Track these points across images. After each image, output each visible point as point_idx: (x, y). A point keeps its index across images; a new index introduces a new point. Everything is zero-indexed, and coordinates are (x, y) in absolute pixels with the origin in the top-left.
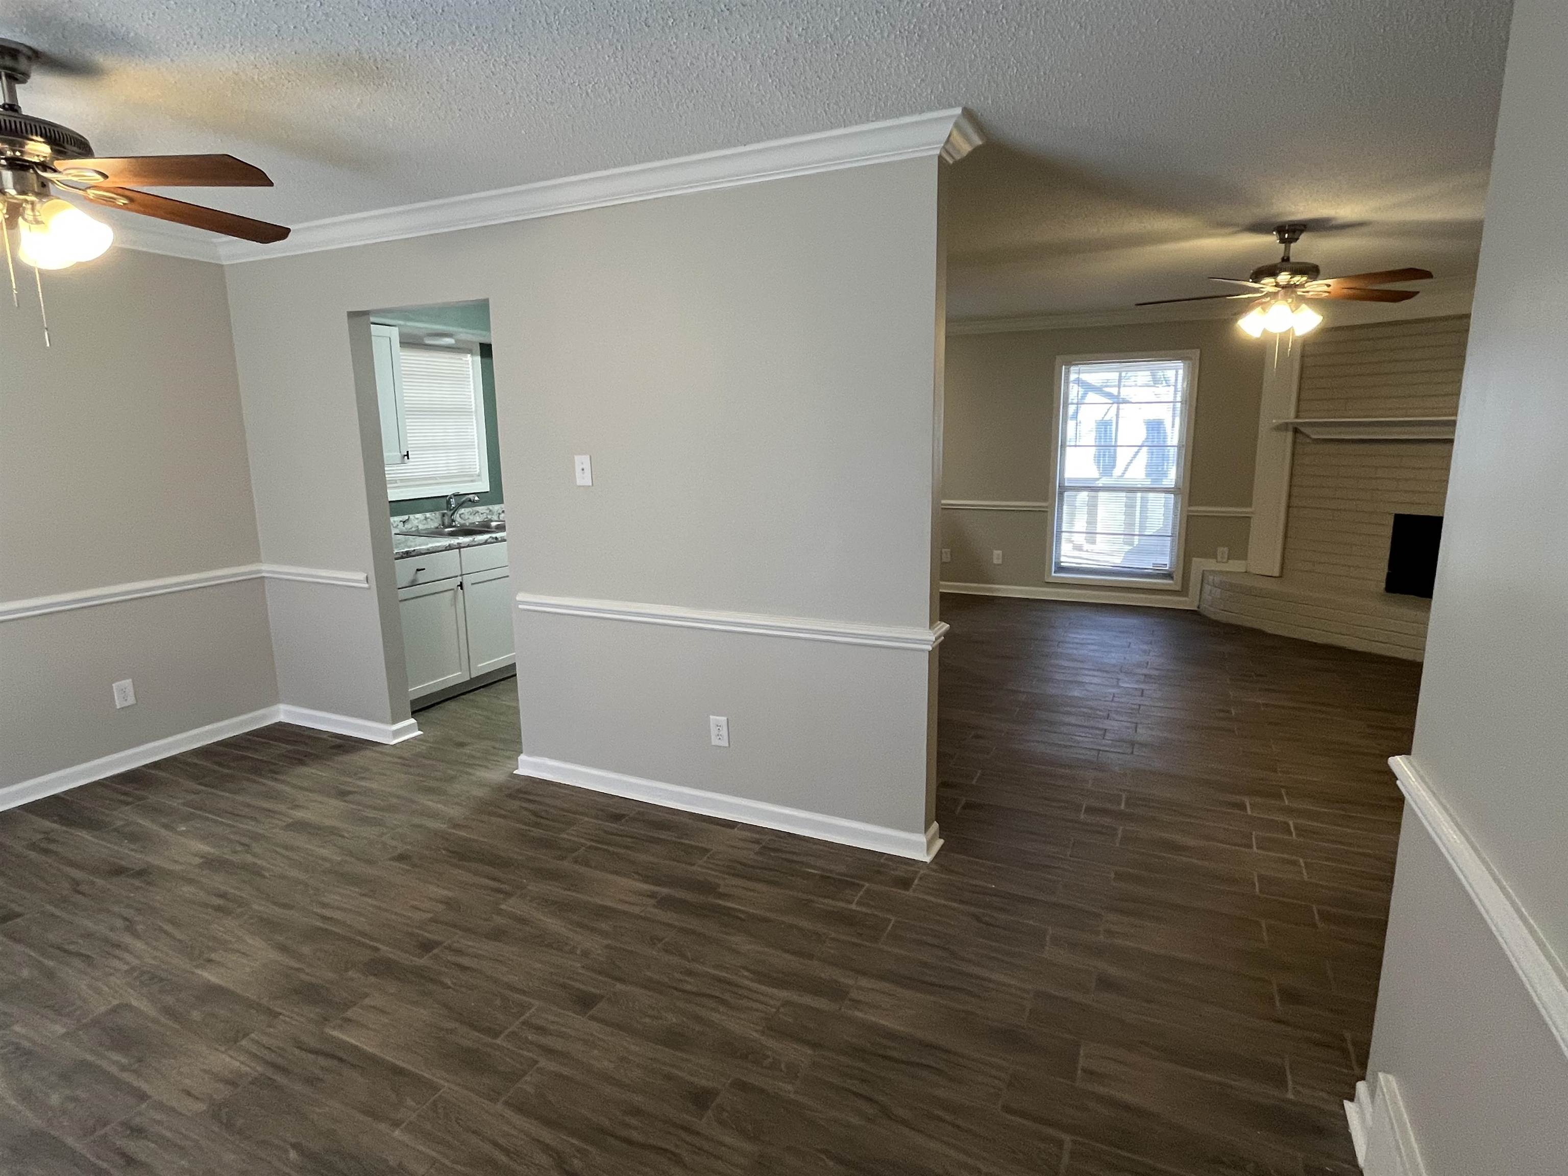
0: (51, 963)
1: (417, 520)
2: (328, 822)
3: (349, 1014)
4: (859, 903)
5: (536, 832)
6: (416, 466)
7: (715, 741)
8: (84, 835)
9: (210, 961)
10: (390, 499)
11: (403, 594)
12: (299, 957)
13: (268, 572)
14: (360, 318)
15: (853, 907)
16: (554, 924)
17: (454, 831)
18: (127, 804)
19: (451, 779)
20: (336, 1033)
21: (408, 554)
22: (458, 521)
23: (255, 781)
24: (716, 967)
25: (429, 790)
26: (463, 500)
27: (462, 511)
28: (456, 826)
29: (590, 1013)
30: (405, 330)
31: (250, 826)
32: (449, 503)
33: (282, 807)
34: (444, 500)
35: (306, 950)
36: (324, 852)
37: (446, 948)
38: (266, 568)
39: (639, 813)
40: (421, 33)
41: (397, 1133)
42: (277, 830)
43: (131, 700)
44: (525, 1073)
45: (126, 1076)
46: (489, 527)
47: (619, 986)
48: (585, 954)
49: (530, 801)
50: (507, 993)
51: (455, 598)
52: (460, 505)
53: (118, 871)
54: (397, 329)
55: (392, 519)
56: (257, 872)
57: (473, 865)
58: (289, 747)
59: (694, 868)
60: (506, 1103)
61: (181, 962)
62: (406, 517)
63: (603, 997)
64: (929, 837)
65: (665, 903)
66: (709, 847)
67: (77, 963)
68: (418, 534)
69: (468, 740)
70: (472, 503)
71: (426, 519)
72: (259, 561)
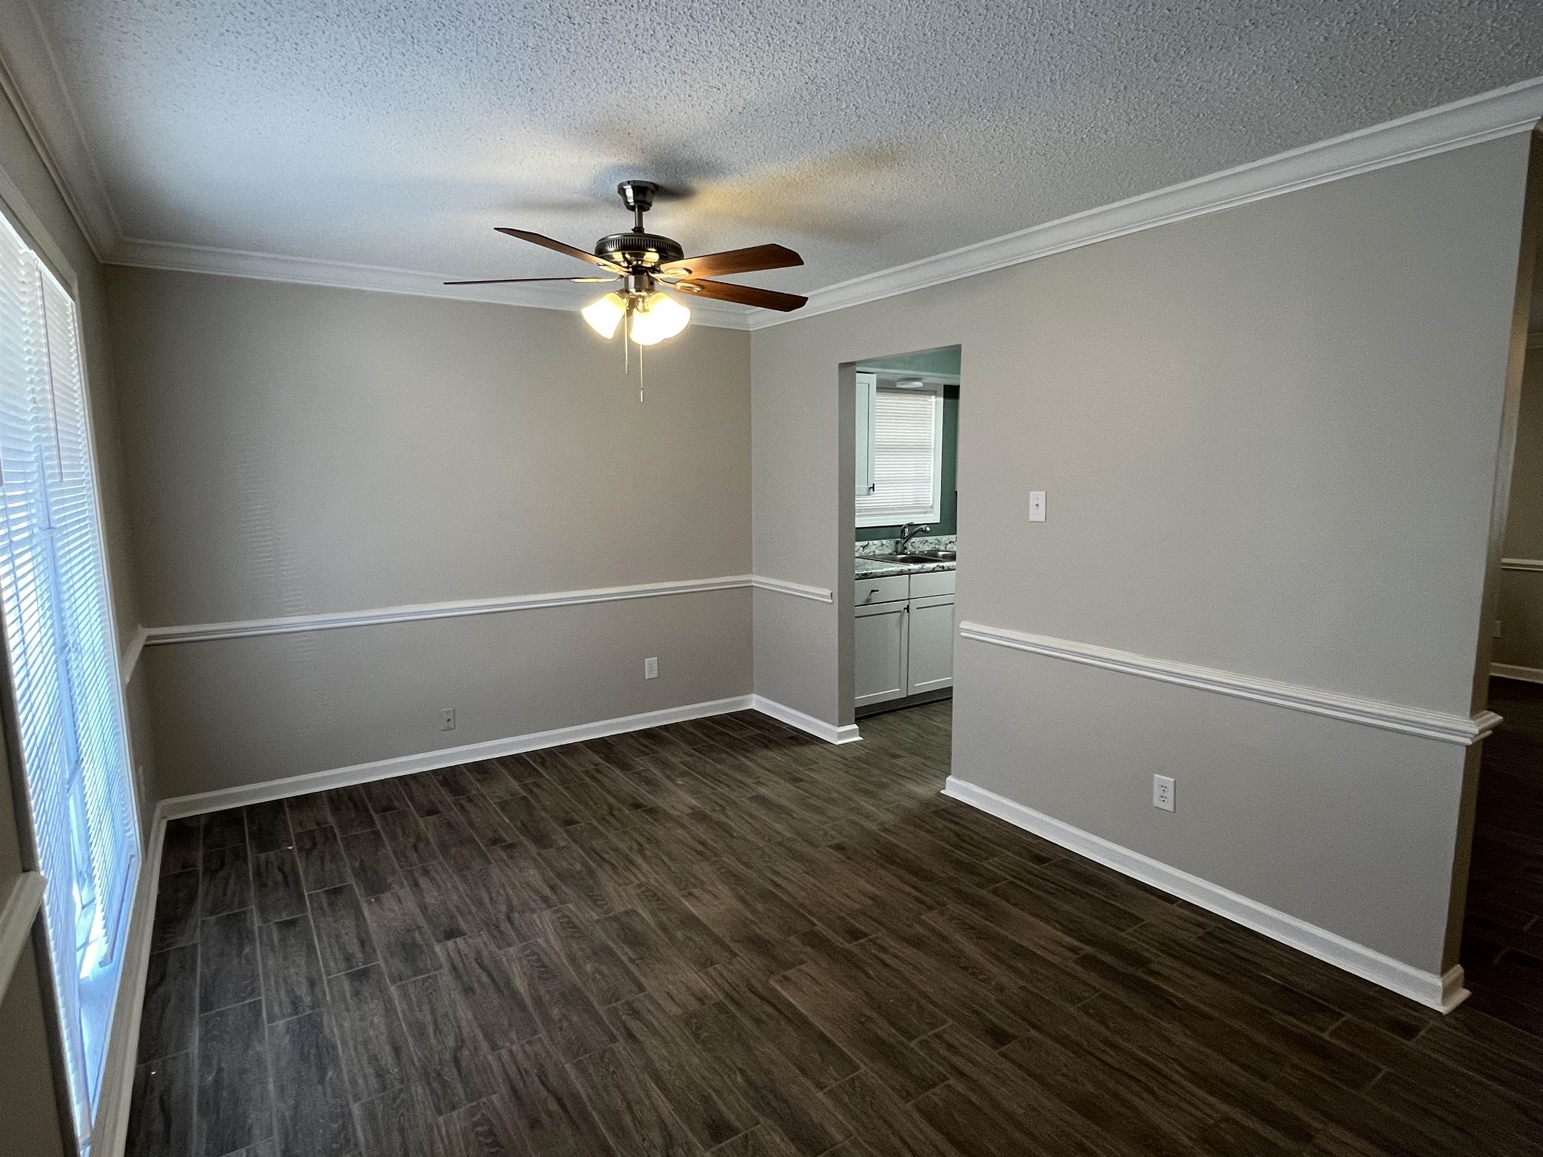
0: (594, 865)
1: (875, 546)
2: (783, 802)
3: (789, 973)
4: (1332, 1034)
5: (960, 855)
6: (878, 498)
7: (1157, 802)
8: (618, 772)
9: (690, 894)
10: (857, 526)
11: (860, 611)
12: (755, 912)
13: (756, 582)
14: (848, 368)
15: (1325, 1036)
16: (970, 949)
17: (882, 834)
18: (647, 754)
19: (883, 786)
20: (778, 987)
21: (866, 576)
22: (910, 548)
23: (731, 755)
24: (1141, 1048)
25: (866, 793)
26: (916, 530)
27: (913, 539)
28: (886, 830)
29: (1003, 1049)
30: (883, 377)
31: (724, 790)
32: (903, 531)
33: (749, 781)
34: (900, 529)
35: (760, 907)
36: (777, 826)
37: (870, 940)
38: (757, 580)
39: (1064, 860)
40: (934, 114)
41: (820, 1094)
42: (744, 799)
43: (655, 675)
44: (935, 1085)
45: (632, 967)
46: (936, 556)
47: (1033, 1033)
48: (1000, 988)
49: (956, 823)
50: (924, 1002)
51: (901, 618)
52: (912, 535)
53: (637, 806)
54: (875, 375)
55: (857, 543)
56: (726, 829)
57: (901, 872)
58: (758, 732)
59: (1122, 934)
60: (917, 1107)
61: (672, 890)
62: (866, 543)
63: (1015, 1038)
64: (1448, 981)
65: (1087, 961)
66: (1141, 916)
67: (607, 867)
68: (874, 558)
69: (903, 753)
70: (924, 533)
71: (882, 545)
72: (749, 571)
